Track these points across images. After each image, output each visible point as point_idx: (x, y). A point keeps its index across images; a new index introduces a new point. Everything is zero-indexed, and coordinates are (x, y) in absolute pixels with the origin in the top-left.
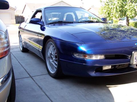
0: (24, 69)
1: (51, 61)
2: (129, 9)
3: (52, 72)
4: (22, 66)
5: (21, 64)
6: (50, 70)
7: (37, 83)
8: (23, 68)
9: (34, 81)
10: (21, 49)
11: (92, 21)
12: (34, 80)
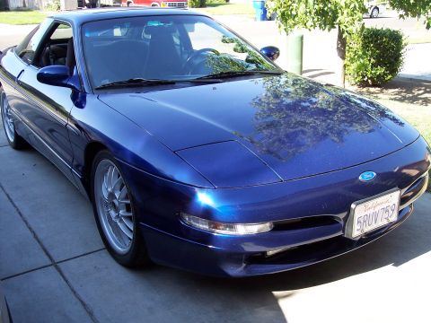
0: (30, 228)
1: (113, 213)
2: (346, 4)
3: (119, 249)
4: (20, 213)
5: (15, 206)
6: (113, 241)
7: (76, 287)
8: (26, 223)
9: (67, 281)
10: (12, 140)
11: (233, 73)
12: (63, 277)
